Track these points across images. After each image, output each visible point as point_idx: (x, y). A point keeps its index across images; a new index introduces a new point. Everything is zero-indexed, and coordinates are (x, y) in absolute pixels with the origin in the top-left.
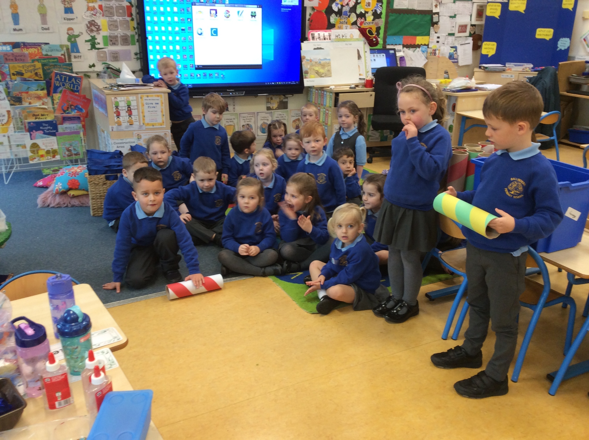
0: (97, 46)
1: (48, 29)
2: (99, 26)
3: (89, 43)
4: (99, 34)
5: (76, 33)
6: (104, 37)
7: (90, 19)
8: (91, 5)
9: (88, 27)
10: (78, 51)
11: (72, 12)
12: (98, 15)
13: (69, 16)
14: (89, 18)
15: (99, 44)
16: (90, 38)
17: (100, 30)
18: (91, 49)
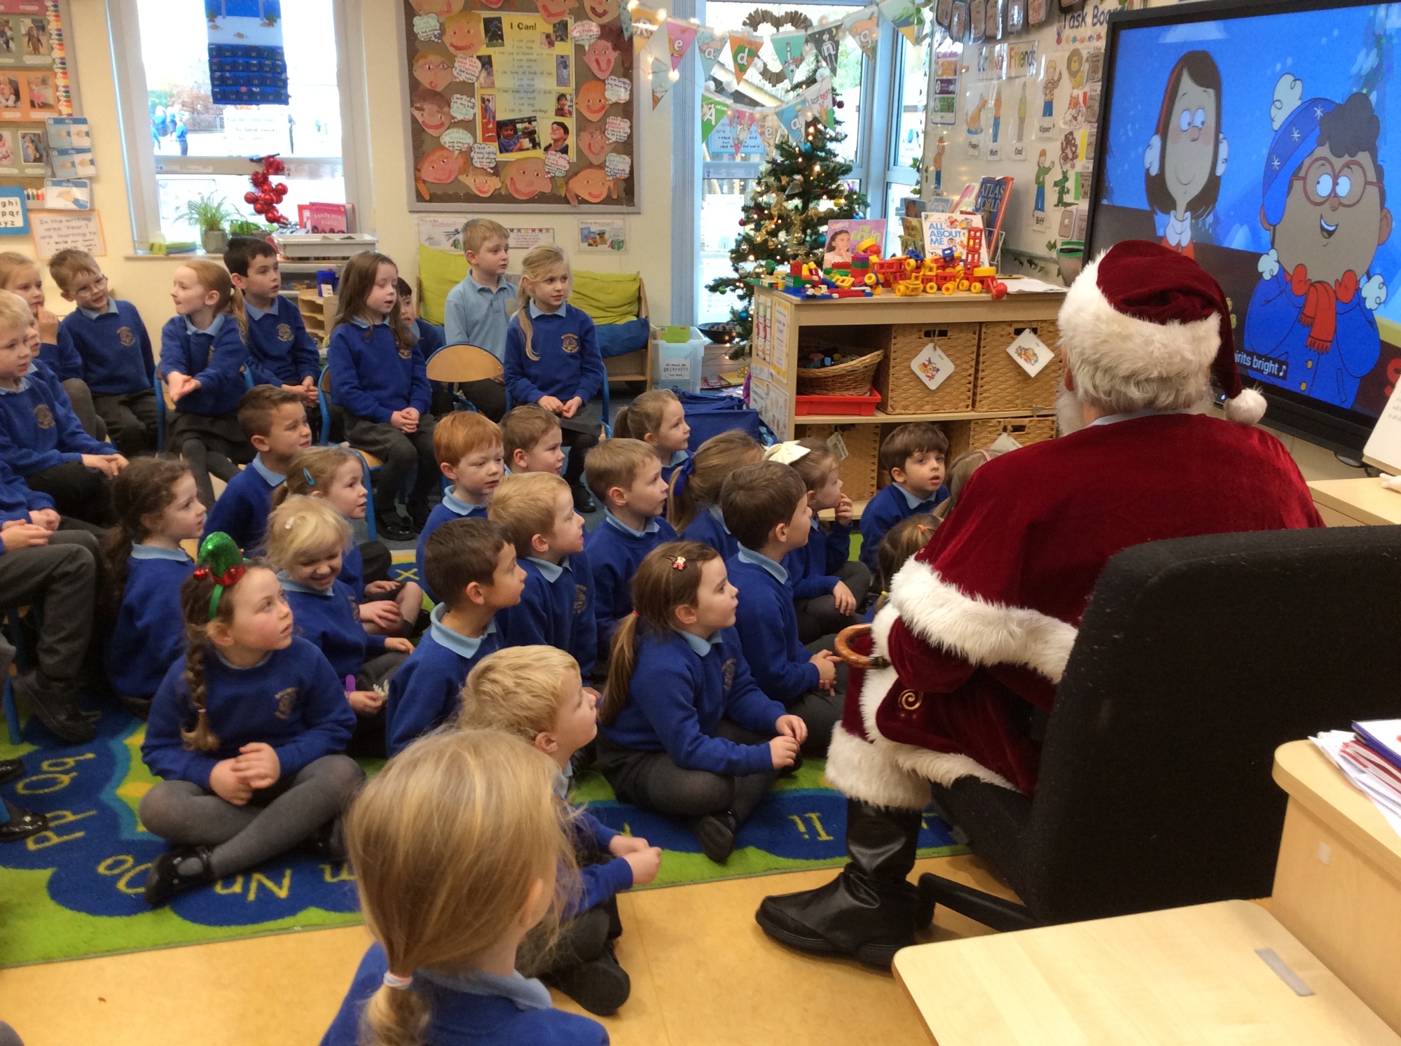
0: (1068, 198)
1: (1019, 152)
2: (1076, 146)
3: (1057, 189)
4: (1073, 166)
5: (1047, 165)
6: (1077, 173)
7: (1067, 129)
8: (1076, 92)
9: (1063, 150)
10: (1042, 209)
11: (1051, 114)
12: (1079, 118)
13: (1047, 121)
14: (1067, 127)
15: (1068, 192)
16: (1059, 177)
17: (1077, 157)
18: (1056, 206)
